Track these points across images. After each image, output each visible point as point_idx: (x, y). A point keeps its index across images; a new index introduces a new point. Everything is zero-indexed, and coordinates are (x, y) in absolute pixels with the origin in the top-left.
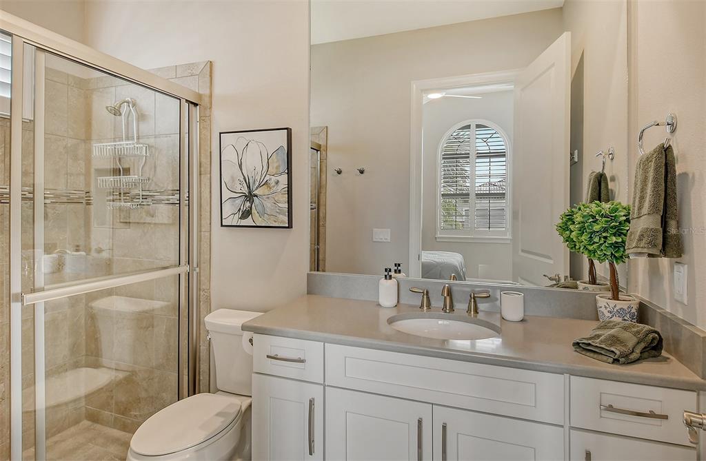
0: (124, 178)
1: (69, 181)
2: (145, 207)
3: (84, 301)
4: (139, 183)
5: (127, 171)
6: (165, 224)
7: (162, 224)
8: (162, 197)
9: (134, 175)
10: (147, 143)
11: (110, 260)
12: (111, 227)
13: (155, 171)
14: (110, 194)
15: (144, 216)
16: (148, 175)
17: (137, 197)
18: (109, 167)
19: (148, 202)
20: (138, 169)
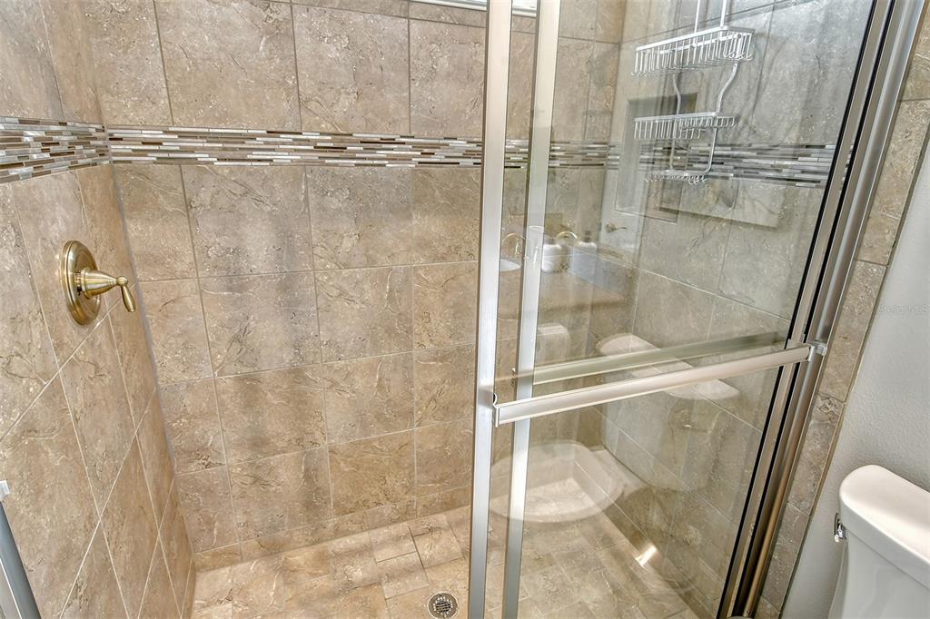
0: (681, 119)
1: (588, 126)
2: (718, 182)
3: (588, 323)
4: (711, 129)
5: (689, 102)
6: (756, 226)
7: (747, 225)
8: (763, 162)
9: (706, 110)
10: (751, 26)
11: (632, 272)
12: (643, 214)
13: (758, 97)
14: (650, 148)
15: (712, 203)
16: (736, 111)
17: (703, 159)
18: (655, 95)
19: (725, 171)
20: (717, 97)
